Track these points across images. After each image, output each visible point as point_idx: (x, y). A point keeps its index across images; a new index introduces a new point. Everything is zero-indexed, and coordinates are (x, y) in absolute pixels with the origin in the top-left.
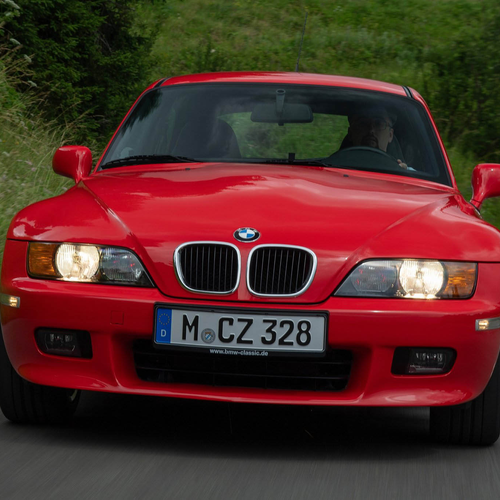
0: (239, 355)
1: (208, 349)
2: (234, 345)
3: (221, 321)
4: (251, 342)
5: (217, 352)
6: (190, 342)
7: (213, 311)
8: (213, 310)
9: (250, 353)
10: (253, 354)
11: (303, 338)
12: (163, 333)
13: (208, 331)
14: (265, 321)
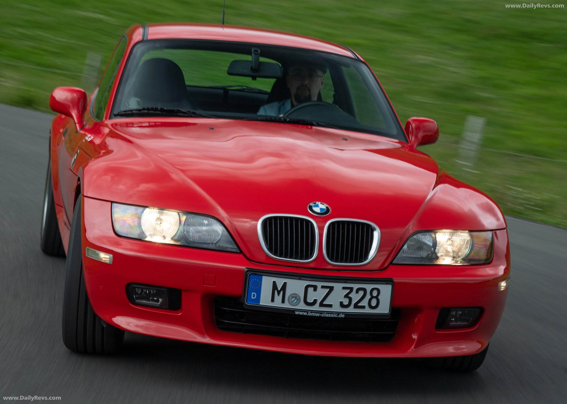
0: (320, 316)
1: (294, 311)
2: (316, 307)
3: (307, 287)
4: (330, 306)
5: (301, 313)
6: (278, 303)
7: (300, 279)
8: (300, 277)
9: (330, 315)
10: (332, 316)
11: (374, 303)
12: (253, 295)
13: (295, 296)
14: (344, 288)
